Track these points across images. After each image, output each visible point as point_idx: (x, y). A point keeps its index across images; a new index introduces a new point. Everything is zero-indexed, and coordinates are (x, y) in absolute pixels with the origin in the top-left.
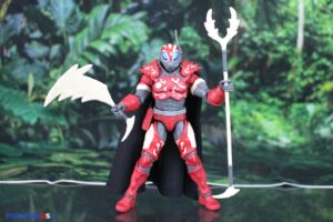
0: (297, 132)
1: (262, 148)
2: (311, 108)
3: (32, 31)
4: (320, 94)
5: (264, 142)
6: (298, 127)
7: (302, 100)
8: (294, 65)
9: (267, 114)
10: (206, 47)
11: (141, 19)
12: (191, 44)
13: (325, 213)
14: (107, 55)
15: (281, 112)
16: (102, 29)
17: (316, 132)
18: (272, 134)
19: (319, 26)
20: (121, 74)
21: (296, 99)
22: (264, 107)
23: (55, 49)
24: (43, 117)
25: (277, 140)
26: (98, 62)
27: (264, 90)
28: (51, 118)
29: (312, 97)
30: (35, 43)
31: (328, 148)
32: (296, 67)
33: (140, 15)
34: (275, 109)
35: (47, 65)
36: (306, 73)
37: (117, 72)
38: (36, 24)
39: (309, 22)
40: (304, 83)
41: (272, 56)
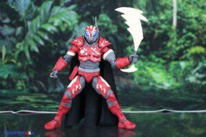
0: (174, 79)
1: (153, 90)
2: (183, 64)
3: (4, 18)
4: (188, 55)
5: (154, 86)
6: (175, 76)
7: (177, 59)
8: (171, 37)
9: (155, 69)
10: (115, 26)
11: (74, 10)
12: (106, 25)
13: (193, 131)
14: (52, 33)
15: (164, 67)
16: (49, 16)
17: (186, 79)
18: (159, 81)
19: (186, 12)
20: (62, 45)
21: (173, 58)
22: (153, 64)
23: (19, 30)
24: (12, 73)
25: (162, 85)
26: (46, 38)
27: (153, 53)
28: (17, 74)
29: (183, 57)
30: (6, 26)
31: (195, 89)
32: (173, 38)
33: (73, 7)
34: (160, 65)
35: (14, 40)
36: (179, 42)
37: (59, 44)
38: (6, 14)
39: (180, 10)
40: (178, 48)
41: (157, 31)
